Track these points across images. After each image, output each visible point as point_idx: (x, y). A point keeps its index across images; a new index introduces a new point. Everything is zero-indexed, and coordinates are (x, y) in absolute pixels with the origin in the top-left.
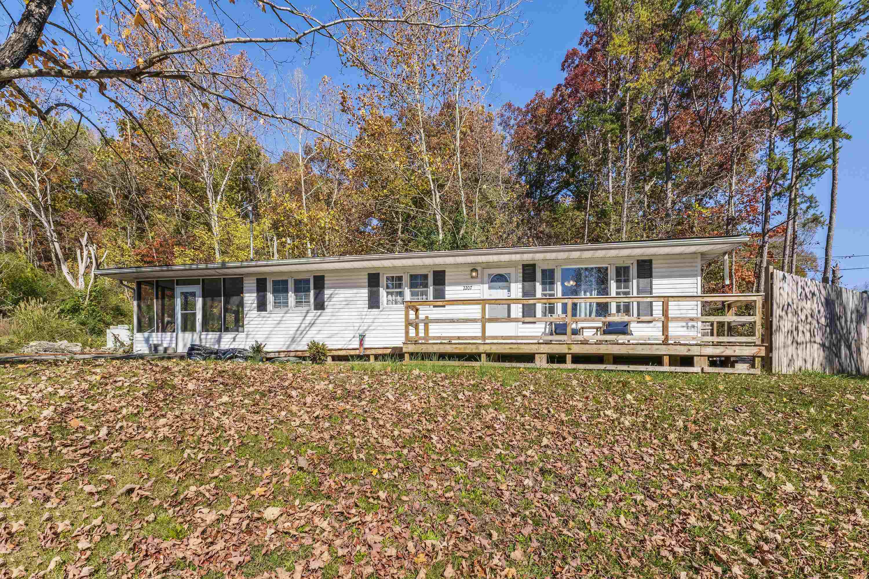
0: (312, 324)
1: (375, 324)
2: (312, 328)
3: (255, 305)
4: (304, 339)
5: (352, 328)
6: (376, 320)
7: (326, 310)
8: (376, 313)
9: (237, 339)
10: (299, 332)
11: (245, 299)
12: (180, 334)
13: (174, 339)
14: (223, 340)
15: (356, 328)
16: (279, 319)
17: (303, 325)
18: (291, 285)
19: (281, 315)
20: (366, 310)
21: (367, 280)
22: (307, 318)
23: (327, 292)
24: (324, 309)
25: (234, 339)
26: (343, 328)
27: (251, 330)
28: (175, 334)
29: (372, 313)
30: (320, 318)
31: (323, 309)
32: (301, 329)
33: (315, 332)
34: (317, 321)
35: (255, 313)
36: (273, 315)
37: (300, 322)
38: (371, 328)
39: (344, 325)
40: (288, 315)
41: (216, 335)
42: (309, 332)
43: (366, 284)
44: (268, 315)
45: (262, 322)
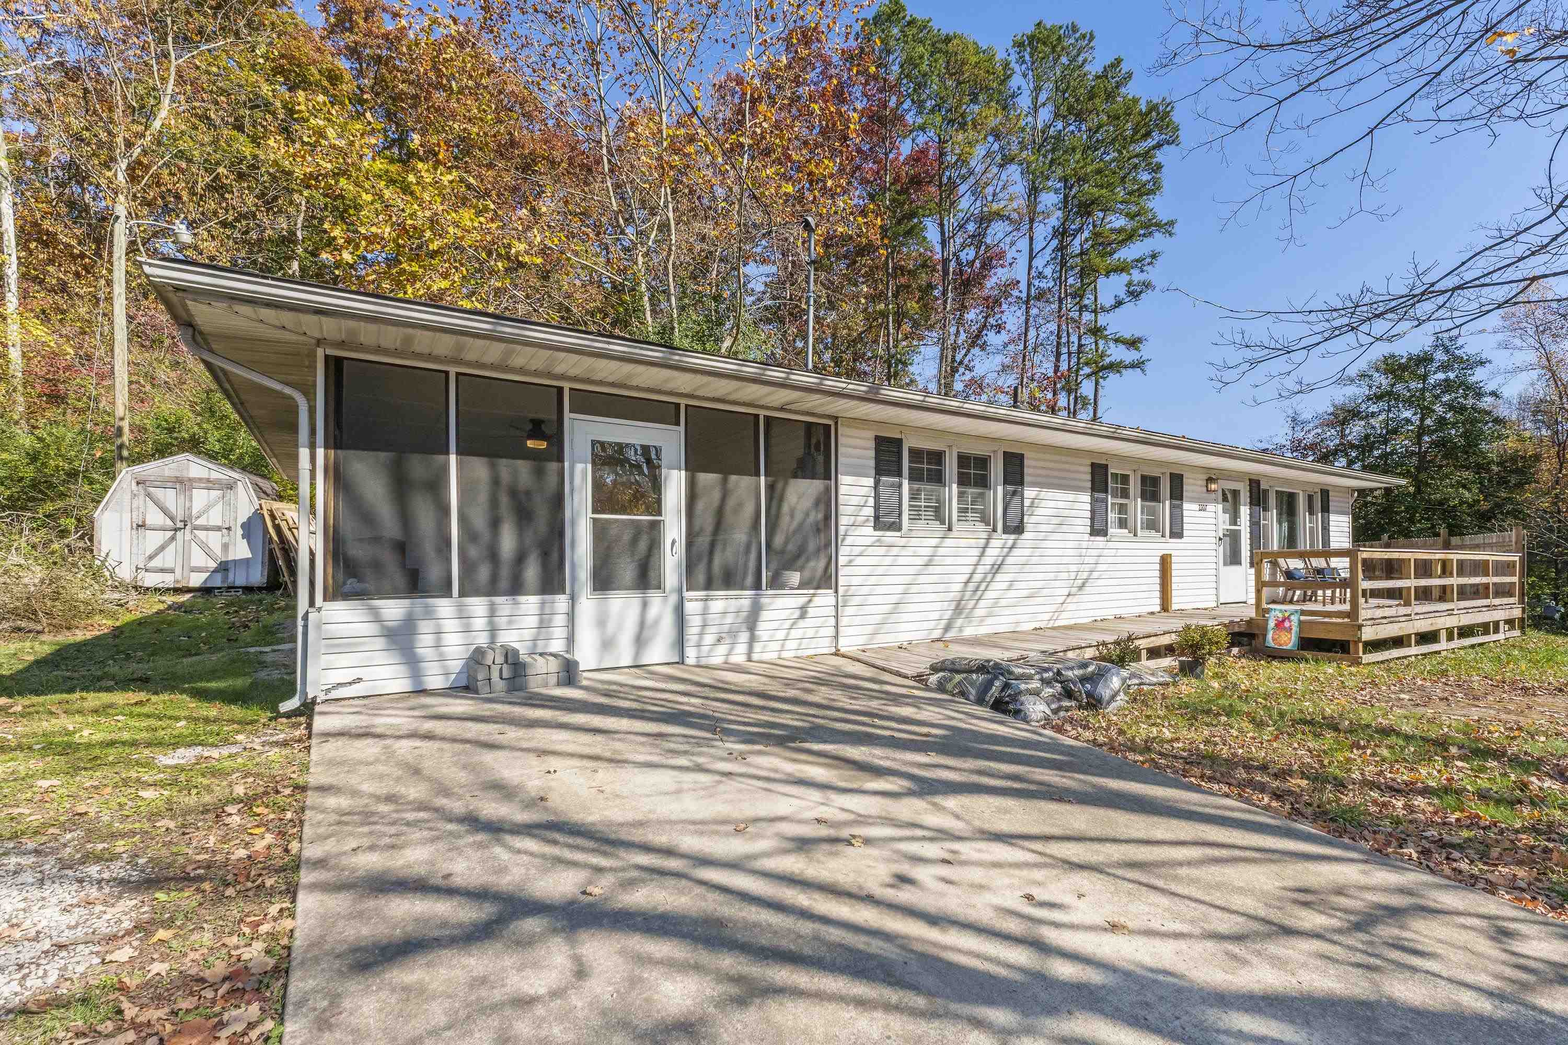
0: (997, 568)
1: (1100, 567)
2: (999, 577)
3: (869, 511)
4: (982, 603)
5: (1065, 575)
6: (1102, 560)
7: (1026, 535)
8: (1101, 545)
9: (811, 612)
10: (971, 586)
11: (843, 490)
12: (587, 604)
13: (560, 620)
14: (765, 615)
15: (1073, 576)
16: (928, 551)
17: (981, 569)
18: (951, 468)
19: (934, 542)
20: (1087, 537)
21: (1090, 477)
22: (989, 551)
23: (1029, 493)
24: (1022, 532)
25: (803, 612)
26: (1052, 576)
27: (855, 581)
28: (561, 602)
29: (1095, 544)
30: (1016, 552)
31: (1019, 529)
32: (977, 577)
33: (1005, 585)
34: (1010, 560)
35: (869, 532)
36: (914, 542)
37: (974, 560)
38: (1095, 575)
39: (1054, 568)
40: (948, 542)
41: (742, 599)
42: (993, 586)
43: (1089, 485)
44: (903, 541)
45: (888, 561)
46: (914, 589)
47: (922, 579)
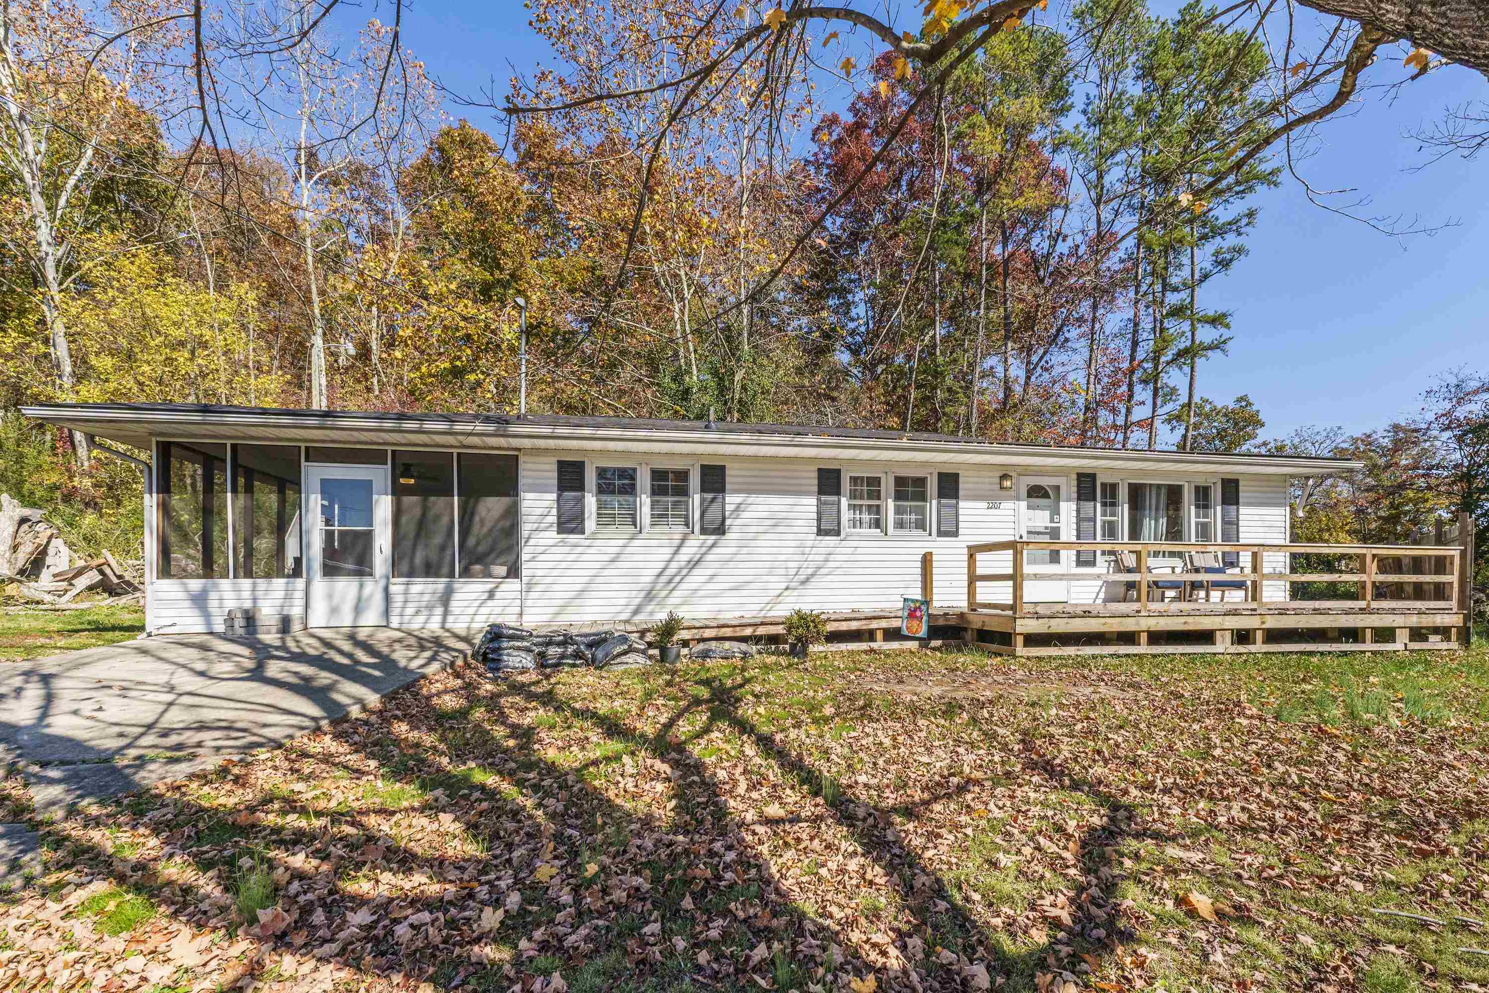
0: (694, 564)
1: (830, 564)
2: (695, 572)
3: (553, 519)
4: (676, 593)
5: (783, 571)
6: (832, 557)
7: (728, 536)
8: (832, 544)
9: (498, 595)
10: (664, 579)
11: (525, 504)
12: (320, 585)
13: (299, 595)
14: (456, 596)
15: (793, 572)
16: (616, 550)
17: (673, 565)
18: (644, 480)
19: (621, 542)
20: (813, 537)
21: (816, 482)
22: (683, 550)
23: (732, 500)
24: (724, 533)
25: (491, 595)
26: (765, 571)
27: (538, 573)
28: (300, 583)
29: (824, 543)
30: (715, 550)
31: (721, 530)
32: (670, 572)
33: (703, 579)
34: (709, 557)
35: (552, 535)
36: (598, 542)
37: (667, 557)
38: (822, 571)
39: (768, 564)
40: (636, 543)
41: (439, 584)
42: (688, 579)
43: (816, 489)
44: (588, 542)
45: (572, 557)
46: (598, 580)
47: (606, 572)
